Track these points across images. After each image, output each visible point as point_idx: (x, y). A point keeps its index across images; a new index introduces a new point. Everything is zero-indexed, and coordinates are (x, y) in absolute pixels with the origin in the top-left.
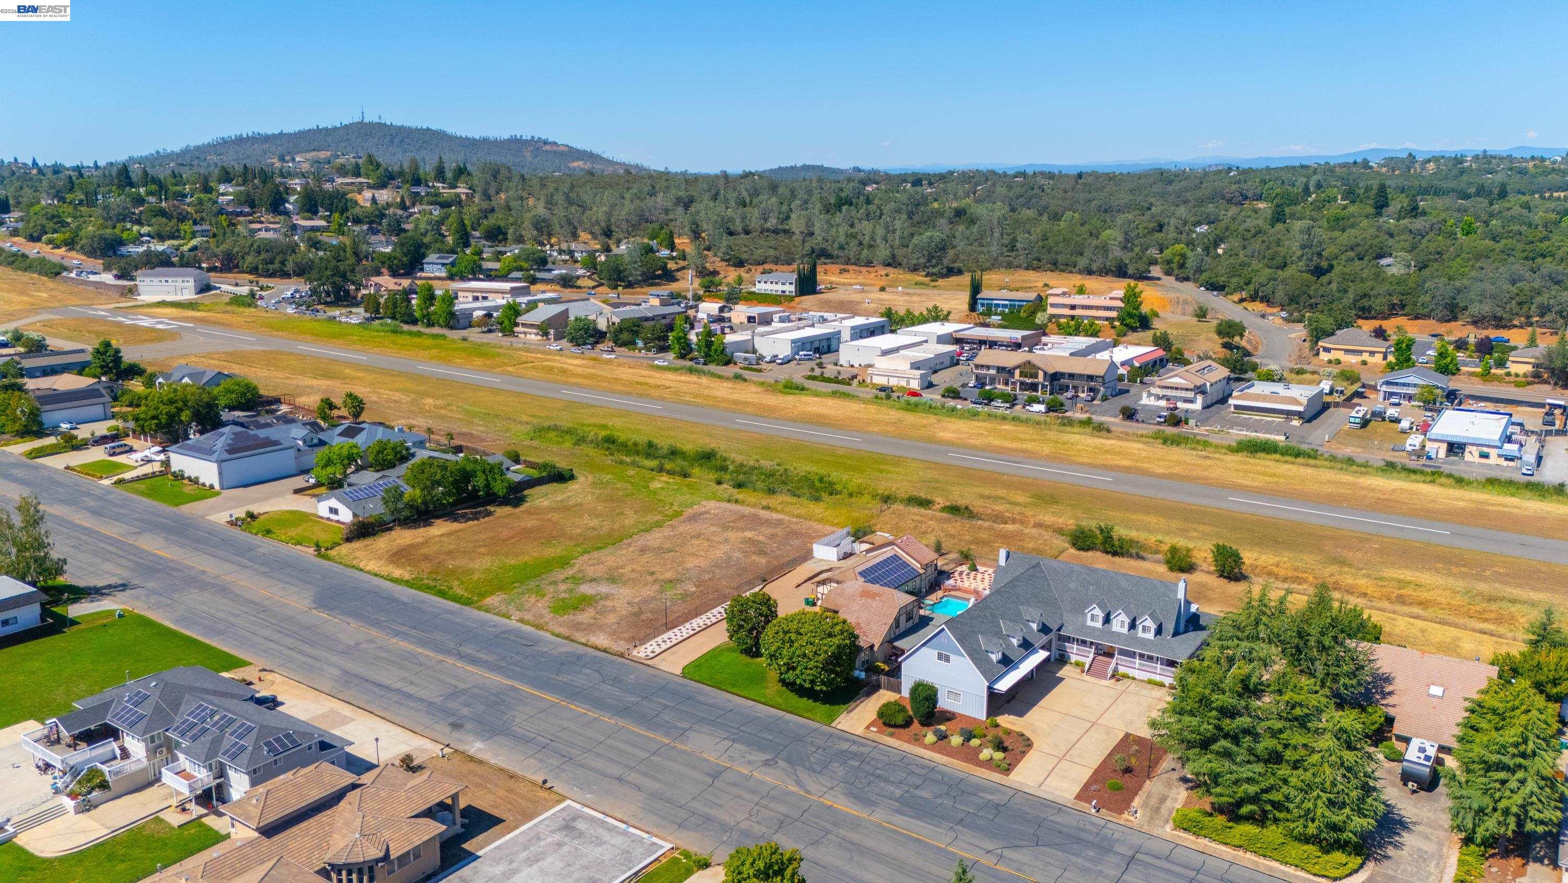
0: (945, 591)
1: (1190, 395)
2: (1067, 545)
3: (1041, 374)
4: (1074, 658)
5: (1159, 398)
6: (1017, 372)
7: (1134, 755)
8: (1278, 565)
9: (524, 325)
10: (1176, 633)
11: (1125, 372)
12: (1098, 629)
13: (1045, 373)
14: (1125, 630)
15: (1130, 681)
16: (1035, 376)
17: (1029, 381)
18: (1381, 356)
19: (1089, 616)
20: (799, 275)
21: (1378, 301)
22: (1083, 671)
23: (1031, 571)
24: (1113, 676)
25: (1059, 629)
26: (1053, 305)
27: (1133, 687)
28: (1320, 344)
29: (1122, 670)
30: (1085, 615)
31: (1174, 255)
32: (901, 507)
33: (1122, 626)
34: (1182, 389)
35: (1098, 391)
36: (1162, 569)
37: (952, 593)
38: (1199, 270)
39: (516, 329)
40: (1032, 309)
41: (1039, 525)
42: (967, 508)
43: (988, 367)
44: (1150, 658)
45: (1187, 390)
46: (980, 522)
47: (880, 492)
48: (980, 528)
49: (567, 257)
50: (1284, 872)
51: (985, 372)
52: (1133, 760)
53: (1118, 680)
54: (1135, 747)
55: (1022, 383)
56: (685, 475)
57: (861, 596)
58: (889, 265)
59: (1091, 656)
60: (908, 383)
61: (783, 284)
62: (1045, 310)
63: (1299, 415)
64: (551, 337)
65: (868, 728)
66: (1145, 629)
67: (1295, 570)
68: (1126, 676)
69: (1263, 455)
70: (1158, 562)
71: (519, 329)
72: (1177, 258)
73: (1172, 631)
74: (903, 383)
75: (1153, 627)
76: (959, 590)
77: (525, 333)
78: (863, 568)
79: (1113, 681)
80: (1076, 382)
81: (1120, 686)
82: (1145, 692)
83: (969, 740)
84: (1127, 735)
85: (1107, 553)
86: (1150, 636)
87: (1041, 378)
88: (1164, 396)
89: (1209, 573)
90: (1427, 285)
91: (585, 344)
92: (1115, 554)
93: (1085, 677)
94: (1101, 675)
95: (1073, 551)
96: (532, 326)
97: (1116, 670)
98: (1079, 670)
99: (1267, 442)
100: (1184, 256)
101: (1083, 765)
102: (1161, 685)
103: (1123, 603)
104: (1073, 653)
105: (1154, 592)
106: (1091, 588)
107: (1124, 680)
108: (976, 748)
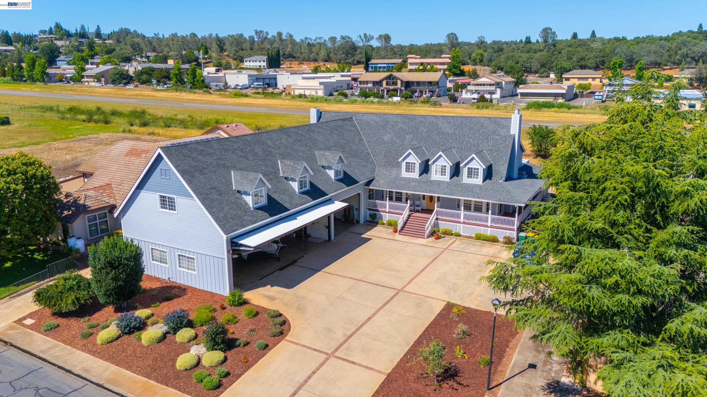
1: (493, 88)
3: (399, 82)
4: (386, 217)
5: (472, 92)
6: (384, 83)
7: (460, 341)
9: (87, 76)
10: (509, 178)
11: (452, 86)
12: (414, 180)
13: (402, 82)
14: (446, 178)
15: (453, 238)
16: (395, 84)
17: (392, 87)
18: (599, 80)
19: (404, 165)
20: (269, 56)
21: (590, 61)
22: (396, 231)
23: (340, 123)
24: (433, 234)
25: (368, 183)
26: (411, 64)
27: (458, 244)
28: (563, 76)
29: (443, 226)
30: (399, 165)
31: (477, 55)
33: (443, 172)
34: (487, 85)
35: (435, 91)
38: (490, 60)
39: (83, 80)
40: (399, 67)
43: (367, 82)
44: (478, 208)
45: (490, 85)
49: (146, 60)
51: (365, 86)
52: (459, 351)
53: (438, 238)
54: (462, 327)
55: (388, 91)
56: (107, 122)
58: (326, 61)
59: (406, 213)
60: (316, 93)
61: (260, 62)
62: (406, 67)
63: (562, 95)
64: (103, 82)
65: (19, 321)
66: (471, 173)
68: (448, 233)
69: (546, 109)
71: (85, 79)
72: (479, 56)
73: (504, 173)
74: (313, 93)
75: (481, 169)
77: (88, 82)
79: (432, 239)
80: (422, 88)
81: (442, 244)
82: (473, 249)
83: (175, 330)
84: (449, 307)
86: (479, 180)
87: (399, 85)
88: (476, 91)
90: (616, 51)
91: (120, 83)
93: (398, 236)
94: (419, 234)
96: (91, 76)
97: (436, 225)
98: (391, 230)
99: (547, 103)
100: (482, 55)
101: (366, 367)
102: (494, 240)
103: (442, 143)
104: (385, 212)
105: (481, 132)
106: (408, 137)
107: (448, 237)
108: (182, 345)
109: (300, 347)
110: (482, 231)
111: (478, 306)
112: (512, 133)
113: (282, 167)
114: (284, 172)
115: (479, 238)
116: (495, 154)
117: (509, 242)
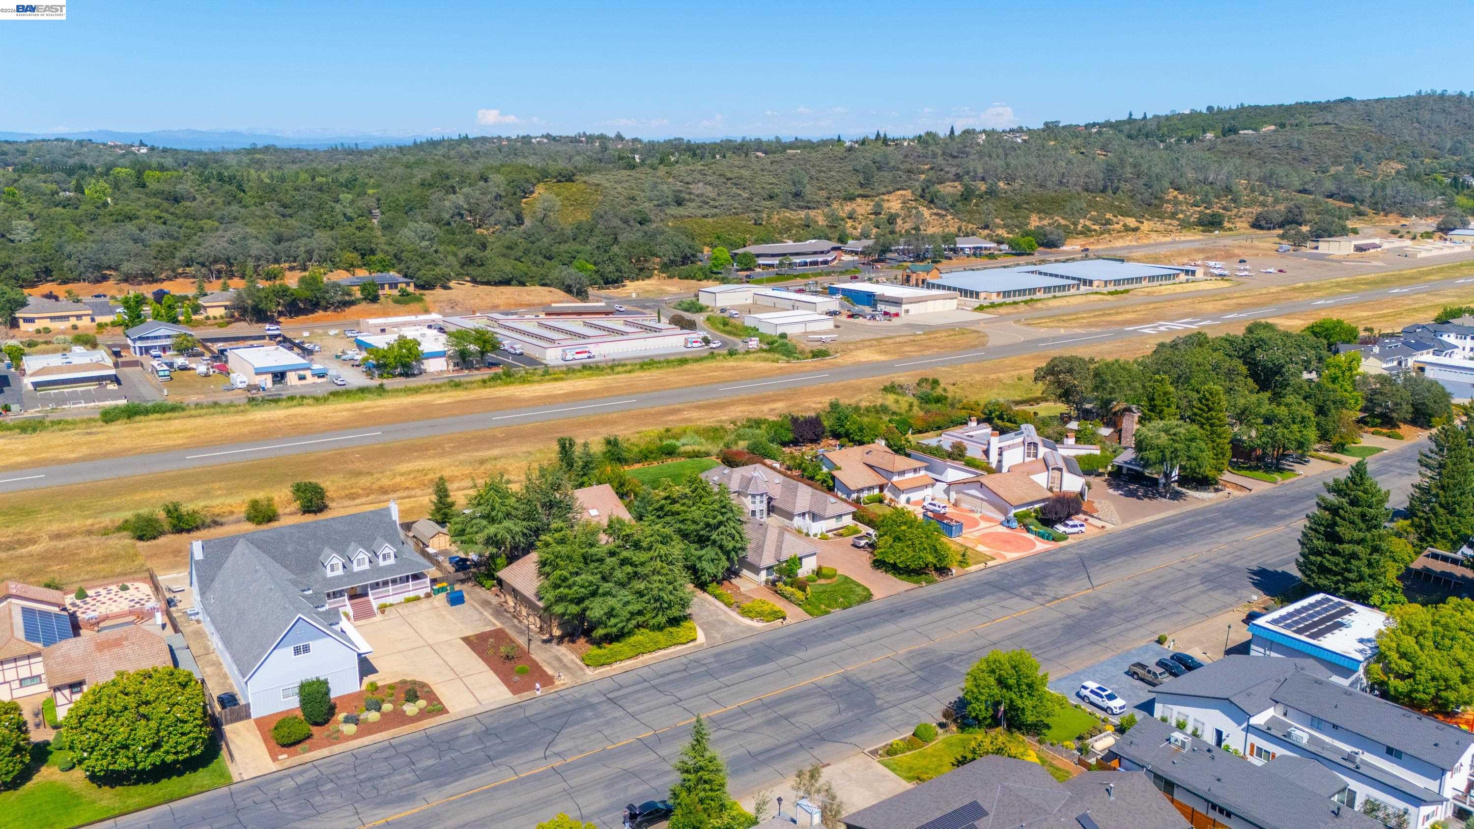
0: (92, 626)
2: (129, 541)
12: (343, 576)
14: (366, 566)
15: (391, 608)
19: (329, 567)
24: (379, 610)
27: (400, 610)
28: (18, 315)
29: (381, 602)
33: (363, 563)
36: (248, 525)
44: (401, 580)
53: (383, 612)
54: (490, 641)
59: (348, 603)
63: (112, 378)
65: (275, 760)
66: (385, 557)
70: (238, 522)
75: (393, 551)
79: (381, 614)
81: (391, 615)
84: (465, 639)
85: (179, 532)
86: (392, 561)
94: (370, 614)
95: (145, 543)
97: (379, 604)
102: (418, 598)
107: (387, 610)
108: (394, 711)
109: (441, 683)
110: (409, 595)
111: (474, 632)
115: (409, 600)
117: (428, 596)
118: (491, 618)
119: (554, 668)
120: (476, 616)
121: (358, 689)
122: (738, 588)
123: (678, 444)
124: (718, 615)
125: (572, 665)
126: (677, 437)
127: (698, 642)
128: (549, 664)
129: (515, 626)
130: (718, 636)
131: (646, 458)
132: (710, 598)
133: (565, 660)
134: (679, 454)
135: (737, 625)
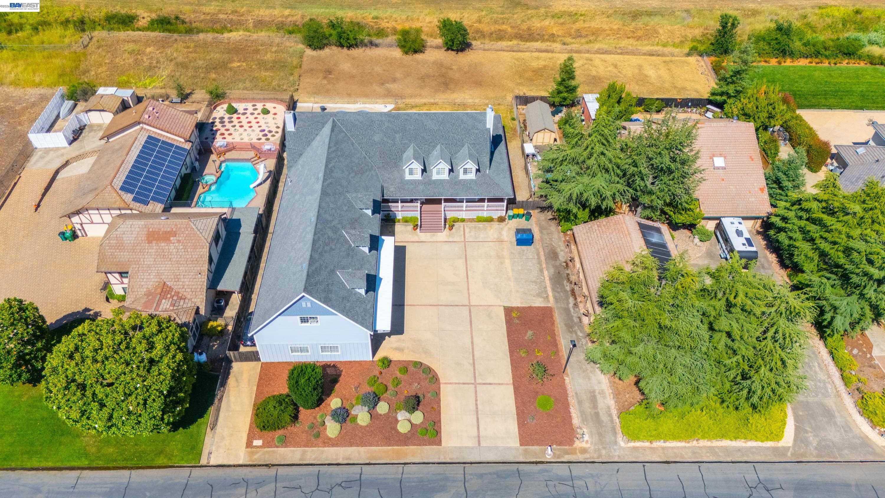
0: (220, 154)
2: (301, 46)
4: (400, 215)
8: (480, 22)
12: (419, 182)
14: (445, 176)
15: (462, 224)
19: (407, 170)
22: (415, 228)
24: (446, 226)
27: (466, 229)
30: (402, 170)
32: (104, 34)
33: (441, 172)
36: (397, 53)
37: (228, 155)
41: (260, 24)
42: (177, 18)
44: (481, 200)
46: (202, 36)
47: (68, 15)
48: (205, 44)
50: (739, 450)
53: (451, 226)
57: (150, 242)
59: (418, 209)
65: (249, 445)
66: (465, 171)
67: (496, 22)
68: (457, 221)
70: (390, 46)
73: (488, 164)
75: (474, 167)
76: (234, 148)
78: (121, 178)
79: (447, 231)
81: (457, 235)
82: (482, 235)
83: (374, 407)
84: (508, 312)
85: (342, 46)
86: (472, 176)
89: (438, 47)
92: (350, 47)
94: (435, 228)
95: (309, 52)
97: (446, 218)
98: (410, 228)
101: (499, 384)
102: (490, 220)
103: (431, 140)
104: (398, 211)
105: (462, 127)
106: (397, 136)
107: (457, 225)
108: (387, 415)
109: (454, 385)
110: (480, 214)
111: (522, 303)
112: (488, 127)
113: (350, 238)
114: (354, 242)
115: (480, 220)
116: (478, 147)
117: (501, 220)
118: (548, 283)
119: (583, 413)
120: (535, 273)
121: (371, 359)
122: (870, 347)
123: (864, 37)
124: (826, 395)
125: (604, 418)
126: (864, 27)
127: (782, 444)
128: (580, 402)
129: (567, 311)
130: (814, 441)
131: (817, 54)
132: (824, 352)
133: (601, 404)
134: (860, 58)
135: (847, 428)
